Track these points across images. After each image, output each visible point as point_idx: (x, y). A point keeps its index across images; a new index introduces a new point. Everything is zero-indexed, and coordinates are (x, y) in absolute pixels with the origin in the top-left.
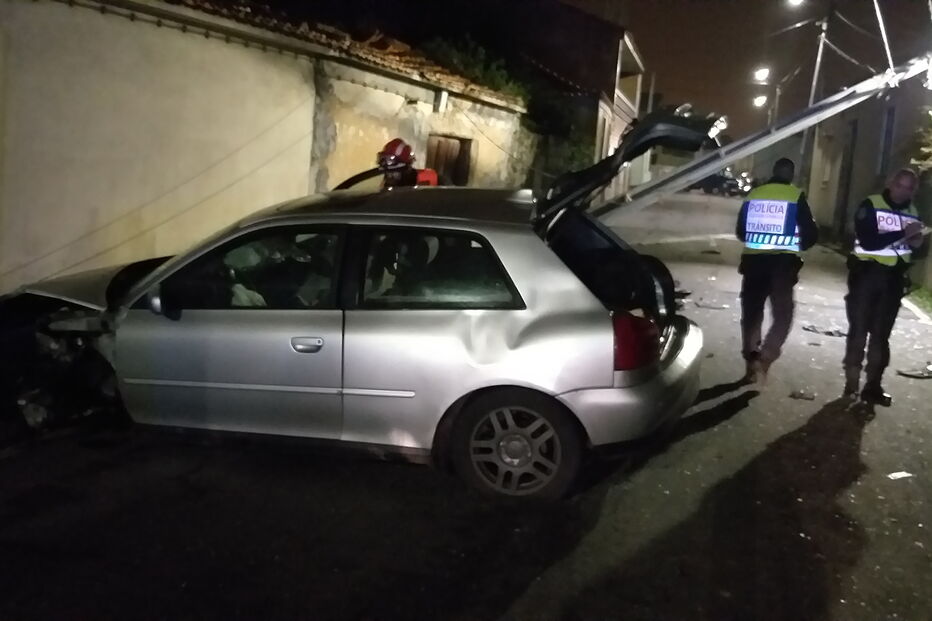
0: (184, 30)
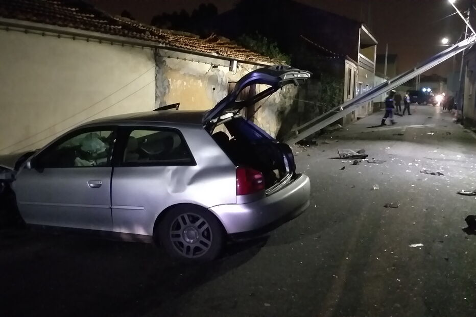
0: (74, 39)
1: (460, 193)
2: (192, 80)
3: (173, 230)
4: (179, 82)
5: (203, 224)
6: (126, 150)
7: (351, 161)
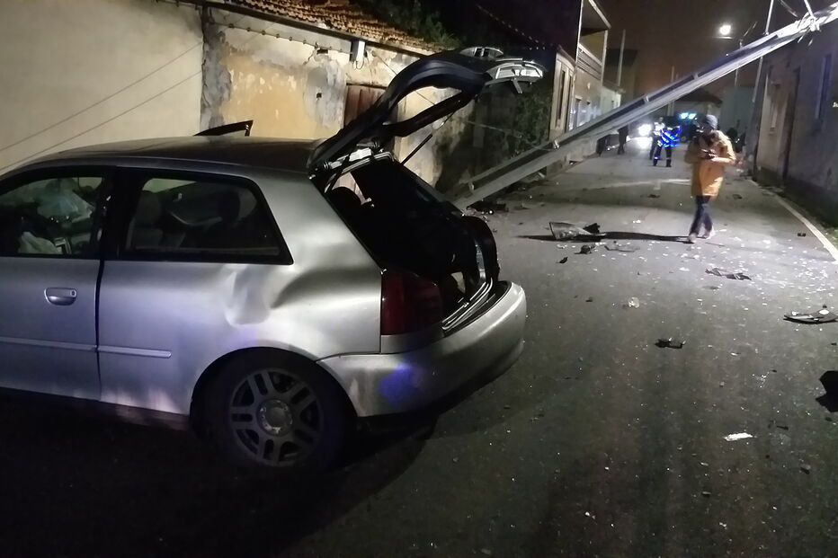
1: (789, 319)
2: (277, 75)
3: (235, 404)
4: (250, 78)
5: (303, 393)
7: (577, 246)
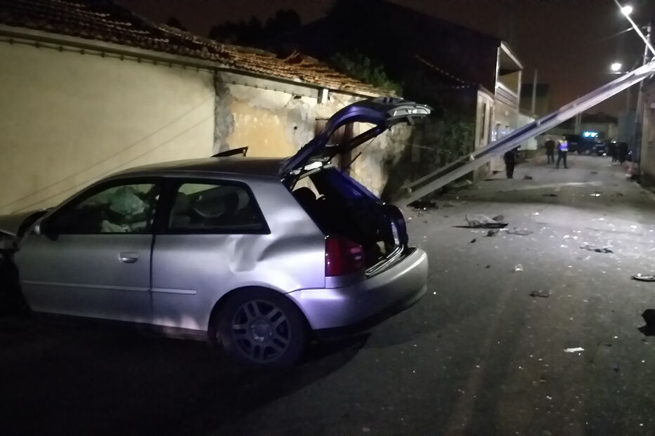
0: (103, 56)
1: (635, 279)
2: (266, 115)
3: (236, 323)
4: (247, 118)
5: (278, 315)
6: (173, 212)
7: (484, 232)
